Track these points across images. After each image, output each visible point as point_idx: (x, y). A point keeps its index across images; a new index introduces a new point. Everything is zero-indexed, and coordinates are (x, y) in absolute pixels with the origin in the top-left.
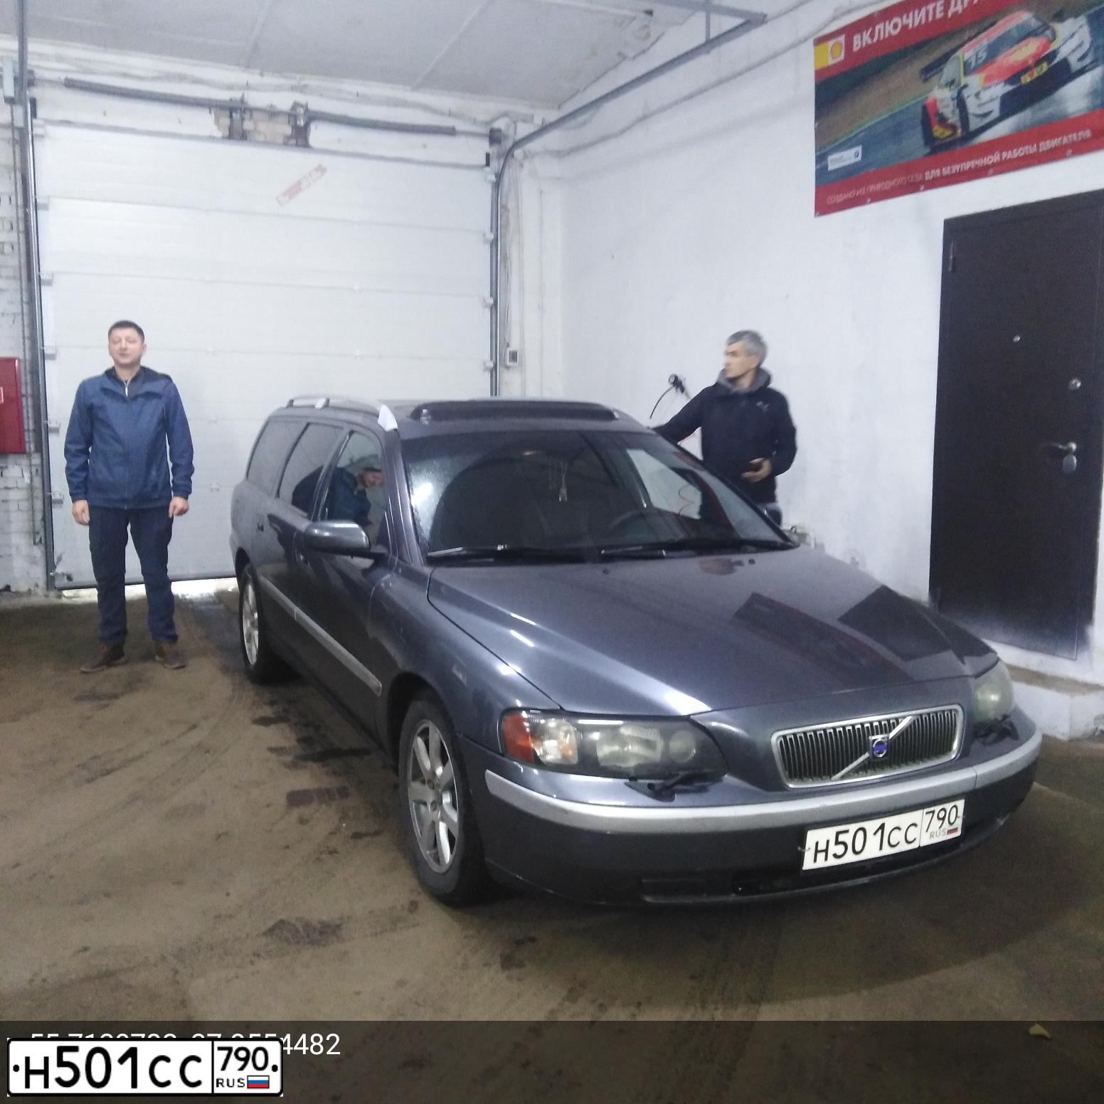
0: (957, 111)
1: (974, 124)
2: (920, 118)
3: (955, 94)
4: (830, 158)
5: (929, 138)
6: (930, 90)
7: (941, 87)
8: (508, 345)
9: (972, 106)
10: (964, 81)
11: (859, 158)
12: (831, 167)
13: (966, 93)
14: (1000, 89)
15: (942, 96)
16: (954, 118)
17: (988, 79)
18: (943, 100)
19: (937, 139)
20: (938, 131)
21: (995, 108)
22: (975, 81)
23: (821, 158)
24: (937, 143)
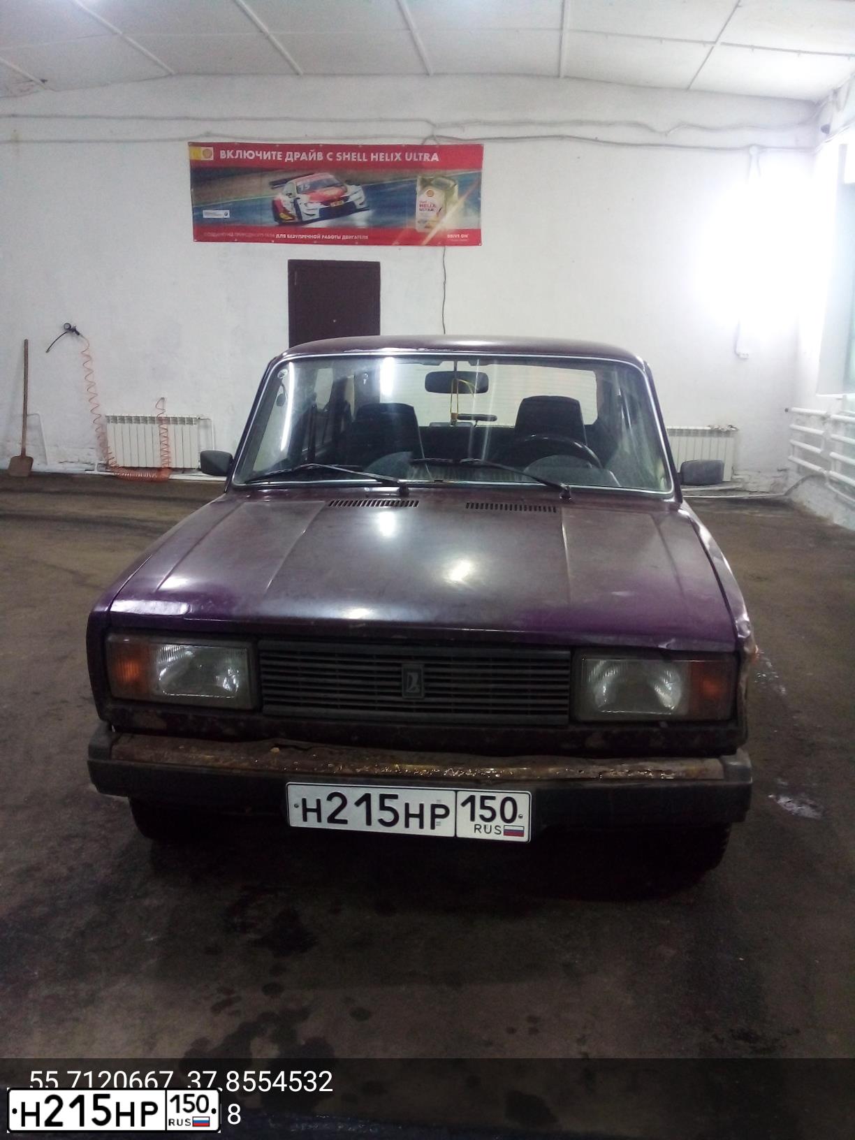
0: (294, 209)
1: (305, 218)
2: (271, 206)
3: (292, 200)
4: (204, 211)
5: (277, 218)
6: (276, 194)
7: (283, 194)
9: (303, 209)
10: (298, 196)
11: (228, 216)
12: (205, 216)
13: (299, 202)
14: (319, 206)
15: (283, 198)
16: (293, 212)
17: (311, 198)
18: (284, 201)
19: (282, 219)
20: (283, 216)
21: (317, 213)
22: (304, 199)
23: (197, 210)
24: (283, 221)
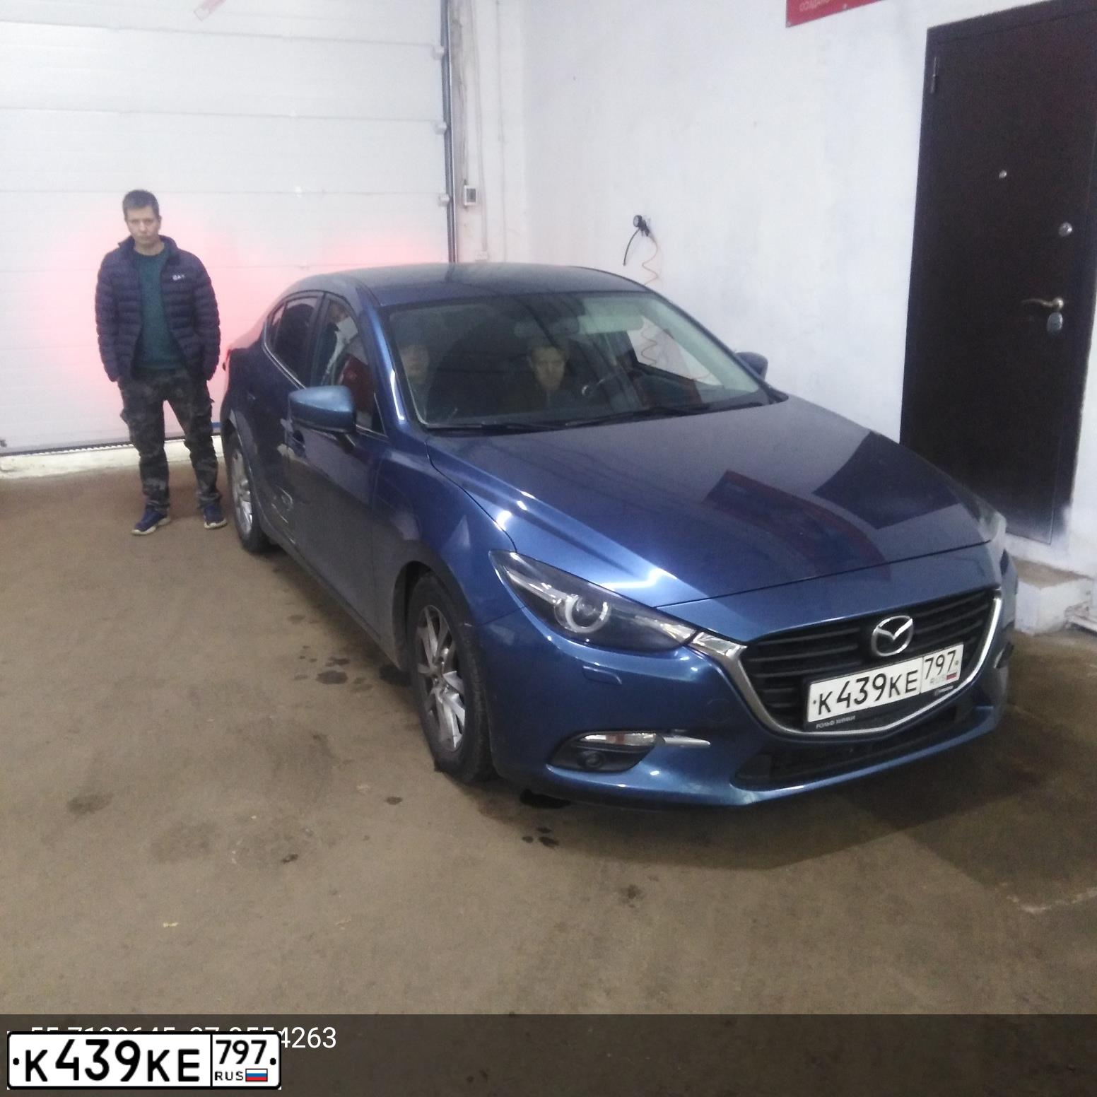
8: (466, 183)
